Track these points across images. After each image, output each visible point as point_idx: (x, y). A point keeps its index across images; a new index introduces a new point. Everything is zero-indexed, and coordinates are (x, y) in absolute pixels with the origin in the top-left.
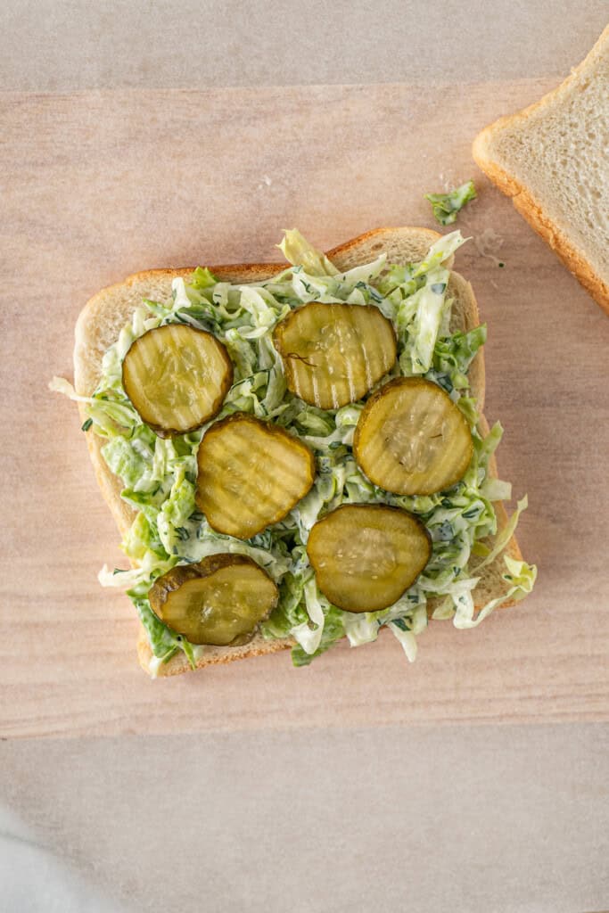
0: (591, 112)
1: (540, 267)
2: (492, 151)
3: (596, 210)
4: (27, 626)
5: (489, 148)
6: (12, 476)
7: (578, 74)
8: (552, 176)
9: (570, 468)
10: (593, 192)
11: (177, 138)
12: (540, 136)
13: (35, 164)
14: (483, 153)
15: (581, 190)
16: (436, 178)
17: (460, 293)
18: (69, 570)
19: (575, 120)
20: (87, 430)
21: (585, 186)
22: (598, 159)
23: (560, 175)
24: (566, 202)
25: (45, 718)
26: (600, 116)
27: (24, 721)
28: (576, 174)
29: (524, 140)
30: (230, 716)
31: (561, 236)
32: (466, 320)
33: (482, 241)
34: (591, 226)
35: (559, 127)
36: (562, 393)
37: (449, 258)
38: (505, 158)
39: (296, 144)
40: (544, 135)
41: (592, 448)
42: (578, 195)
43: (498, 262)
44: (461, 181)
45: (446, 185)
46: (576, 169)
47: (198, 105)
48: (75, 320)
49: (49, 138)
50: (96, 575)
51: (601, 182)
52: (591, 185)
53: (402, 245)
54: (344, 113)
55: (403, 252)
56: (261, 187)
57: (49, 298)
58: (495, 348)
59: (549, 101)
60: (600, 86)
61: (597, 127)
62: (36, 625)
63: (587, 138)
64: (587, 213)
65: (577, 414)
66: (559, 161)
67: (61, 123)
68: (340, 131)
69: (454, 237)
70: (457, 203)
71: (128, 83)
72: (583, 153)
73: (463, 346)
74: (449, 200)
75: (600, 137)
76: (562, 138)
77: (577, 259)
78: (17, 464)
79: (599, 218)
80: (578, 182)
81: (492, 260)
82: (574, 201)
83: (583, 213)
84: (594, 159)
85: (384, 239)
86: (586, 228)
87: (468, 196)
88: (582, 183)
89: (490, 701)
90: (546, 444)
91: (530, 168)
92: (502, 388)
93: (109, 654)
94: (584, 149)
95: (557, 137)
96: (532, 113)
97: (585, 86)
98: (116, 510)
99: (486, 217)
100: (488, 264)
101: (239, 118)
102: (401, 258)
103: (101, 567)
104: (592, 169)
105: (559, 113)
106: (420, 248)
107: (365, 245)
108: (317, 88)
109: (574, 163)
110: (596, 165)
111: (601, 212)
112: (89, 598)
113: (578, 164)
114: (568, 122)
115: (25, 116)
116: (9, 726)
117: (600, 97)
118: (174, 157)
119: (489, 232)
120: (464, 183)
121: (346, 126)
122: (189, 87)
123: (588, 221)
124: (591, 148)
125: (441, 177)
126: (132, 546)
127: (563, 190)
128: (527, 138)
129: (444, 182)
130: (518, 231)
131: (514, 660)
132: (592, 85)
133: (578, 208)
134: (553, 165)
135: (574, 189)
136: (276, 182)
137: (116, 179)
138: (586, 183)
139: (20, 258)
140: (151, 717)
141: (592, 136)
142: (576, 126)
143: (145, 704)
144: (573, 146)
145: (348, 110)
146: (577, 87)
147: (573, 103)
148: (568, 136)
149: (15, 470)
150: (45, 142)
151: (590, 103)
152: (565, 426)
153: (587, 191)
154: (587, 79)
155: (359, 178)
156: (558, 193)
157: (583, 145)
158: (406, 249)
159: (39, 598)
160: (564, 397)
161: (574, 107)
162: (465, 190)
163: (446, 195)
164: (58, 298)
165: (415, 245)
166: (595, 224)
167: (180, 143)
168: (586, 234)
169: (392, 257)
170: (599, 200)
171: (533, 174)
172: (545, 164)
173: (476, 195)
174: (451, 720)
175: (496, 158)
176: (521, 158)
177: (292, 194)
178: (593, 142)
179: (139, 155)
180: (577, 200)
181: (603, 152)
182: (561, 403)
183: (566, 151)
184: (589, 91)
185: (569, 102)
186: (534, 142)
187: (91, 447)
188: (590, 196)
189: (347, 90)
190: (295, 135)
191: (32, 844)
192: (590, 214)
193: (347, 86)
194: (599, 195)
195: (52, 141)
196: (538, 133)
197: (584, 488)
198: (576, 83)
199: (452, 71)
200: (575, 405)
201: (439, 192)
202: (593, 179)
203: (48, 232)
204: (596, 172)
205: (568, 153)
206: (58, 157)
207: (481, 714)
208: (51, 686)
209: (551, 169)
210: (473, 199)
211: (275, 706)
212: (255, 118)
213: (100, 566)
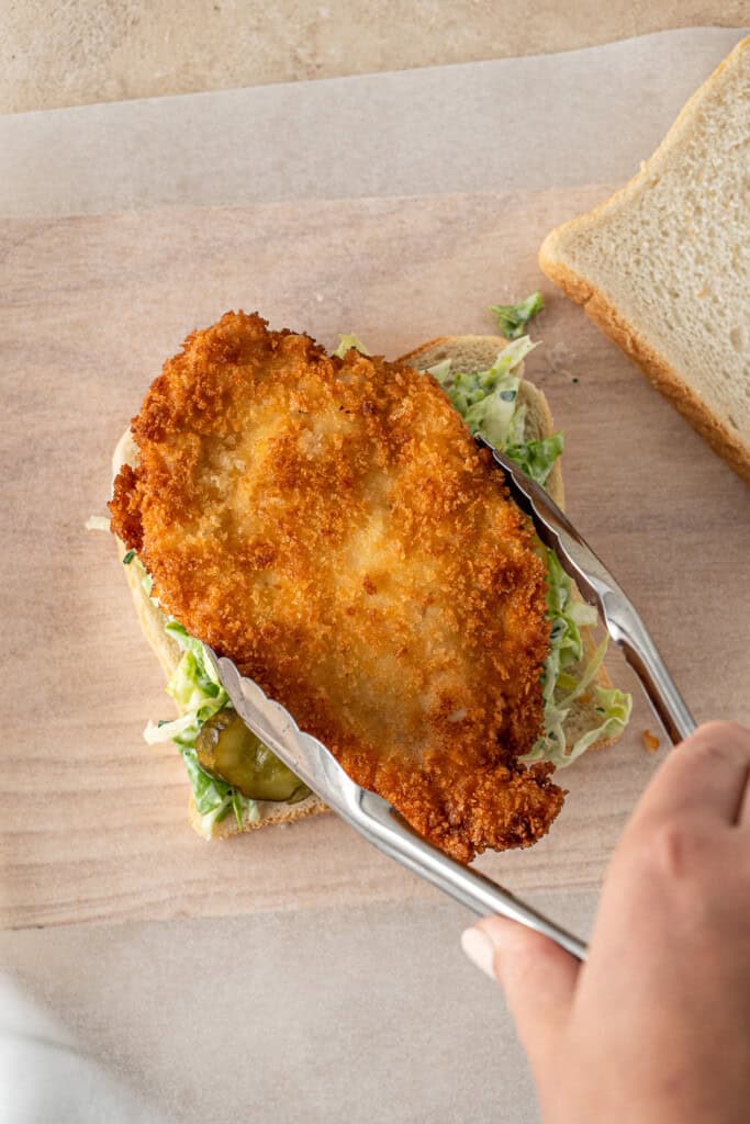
0: (663, 208)
1: (618, 381)
2: (559, 251)
3: (674, 311)
4: (64, 795)
5: (556, 249)
6: (46, 627)
7: (647, 169)
8: (625, 276)
9: (663, 599)
10: (670, 293)
11: (221, 256)
12: (610, 234)
13: (67, 290)
14: (550, 254)
15: (657, 290)
16: (500, 290)
17: (533, 404)
18: (110, 731)
19: (647, 217)
20: (129, 563)
21: (660, 286)
22: (674, 257)
23: (634, 275)
24: (642, 303)
25: (86, 901)
26: (673, 213)
27: (63, 905)
28: (651, 274)
29: (593, 240)
30: (295, 891)
31: (639, 338)
32: (540, 431)
33: (554, 355)
34: (671, 328)
35: (629, 225)
36: (650, 517)
37: (519, 365)
38: (574, 258)
39: (348, 259)
40: (614, 234)
41: (687, 575)
42: (655, 295)
43: (571, 377)
44: (527, 292)
45: (512, 297)
46: (651, 268)
47: (241, 222)
48: (111, 454)
49: (82, 261)
50: (140, 734)
51: (678, 281)
52: (667, 284)
53: (466, 353)
54: (399, 226)
55: (468, 361)
56: (312, 303)
57: (84, 431)
58: (574, 469)
59: (617, 198)
60: (670, 182)
61: (671, 224)
62: (74, 794)
63: (660, 236)
64: (666, 314)
65: (667, 539)
66: (632, 260)
67: (95, 245)
68: (394, 244)
69: (522, 343)
70: (525, 314)
71: (165, 201)
72: (658, 252)
73: (538, 455)
74: (516, 311)
75: (674, 234)
76: (634, 237)
77: (658, 361)
78: (52, 614)
79: (679, 321)
80: (654, 281)
81: (564, 375)
82: (650, 301)
83: (660, 314)
84: (669, 258)
85: (447, 347)
86: (665, 329)
87: (536, 306)
88: (658, 283)
89: (588, 864)
90: (634, 573)
91: (601, 268)
92: (583, 513)
93: (157, 825)
94: (657, 247)
95: (627, 235)
96: (601, 211)
97: (655, 183)
98: (162, 651)
99: (557, 330)
100: (560, 380)
101: (286, 234)
102: (467, 368)
103: (146, 725)
104: (668, 268)
105: (629, 210)
106: (487, 355)
107: (427, 354)
108: (368, 201)
109: (647, 261)
110: (671, 264)
111: (680, 311)
112: (133, 761)
113: (653, 264)
114: (639, 219)
115: (56, 240)
116: (45, 912)
117: (672, 193)
118: (217, 275)
119: (560, 347)
120: (531, 294)
121: (401, 238)
122: (231, 204)
123: (666, 322)
124: (665, 246)
125: (506, 288)
126: (179, 688)
127: (638, 291)
128: (597, 237)
129: (509, 293)
130: (592, 344)
131: (612, 816)
132: (663, 180)
133: (655, 309)
134: (626, 265)
135: (650, 289)
136: (327, 299)
137: (155, 302)
138: (663, 282)
139: (53, 389)
140: (206, 896)
141: (665, 234)
142: (648, 223)
143: (199, 881)
144: (646, 245)
145: (403, 222)
146: (646, 183)
147: (643, 200)
148: (639, 235)
149: (49, 620)
150: (78, 266)
151: (662, 200)
152: (654, 552)
153: (664, 291)
154: (657, 175)
155: (418, 292)
156: (633, 294)
157: (656, 243)
158: (471, 357)
159: (77, 764)
160: (651, 521)
161: (644, 203)
162: (532, 301)
163: (511, 307)
164: (94, 430)
165: (481, 353)
166: (674, 325)
167: (222, 262)
168: (666, 335)
169: (457, 367)
170: (677, 300)
171: (605, 274)
172: (618, 264)
173: (543, 306)
174: (546, 887)
175: (564, 258)
176: (591, 258)
177: (346, 311)
178: (667, 240)
179: (180, 275)
180: (653, 301)
181: (678, 251)
182: (649, 527)
183: (638, 250)
184: (659, 187)
185: (638, 198)
186: (605, 241)
187: (133, 583)
188: (667, 296)
189: (402, 202)
190: (347, 249)
191: (73, 1050)
192: (669, 315)
193: (403, 198)
194: (677, 296)
195: (86, 264)
196: (608, 232)
197: (680, 620)
198: (645, 179)
199: (511, 179)
200: (664, 529)
201: (504, 304)
202: (670, 278)
203: (82, 359)
204: (672, 271)
205: (642, 252)
206: (92, 281)
207: (578, 880)
208: (92, 862)
209: (624, 269)
210: (541, 310)
211: (345, 878)
212: (304, 234)
213: (144, 724)
